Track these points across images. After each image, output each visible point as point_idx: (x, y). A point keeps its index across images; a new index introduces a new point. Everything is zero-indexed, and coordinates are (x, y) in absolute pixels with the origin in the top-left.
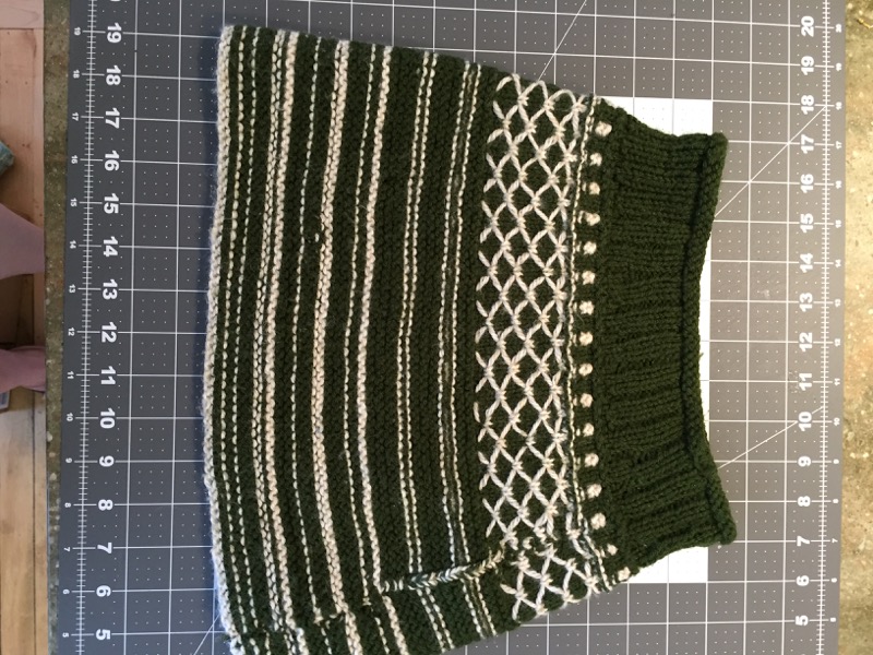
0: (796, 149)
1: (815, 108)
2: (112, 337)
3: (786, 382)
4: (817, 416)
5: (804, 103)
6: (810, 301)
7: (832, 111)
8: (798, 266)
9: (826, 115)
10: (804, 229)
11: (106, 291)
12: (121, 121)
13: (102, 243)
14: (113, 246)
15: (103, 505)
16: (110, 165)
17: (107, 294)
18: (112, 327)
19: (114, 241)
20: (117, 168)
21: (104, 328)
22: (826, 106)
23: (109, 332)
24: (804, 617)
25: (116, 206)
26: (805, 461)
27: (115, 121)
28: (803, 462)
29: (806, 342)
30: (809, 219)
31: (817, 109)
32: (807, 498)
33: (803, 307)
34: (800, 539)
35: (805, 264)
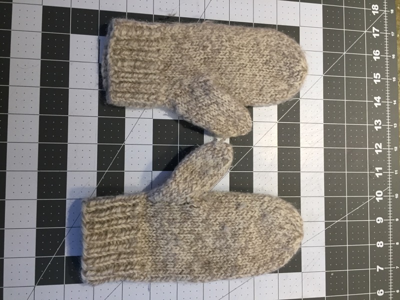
0: (370, 35)
1: (379, 12)
3: (368, 172)
4: (385, 193)
5: (373, 9)
6: (380, 124)
7: (389, 14)
8: (373, 103)
9: (386, 16)
10: (376, 81)
22: (385, 11)
26: (380, 220)
28: (379, 220)
29: (379, 149)
30: (378, 76)
31: (380, 13)
32: (382, 242)
33: (377, 128)
34: (378, 267)
35: (377, 102)
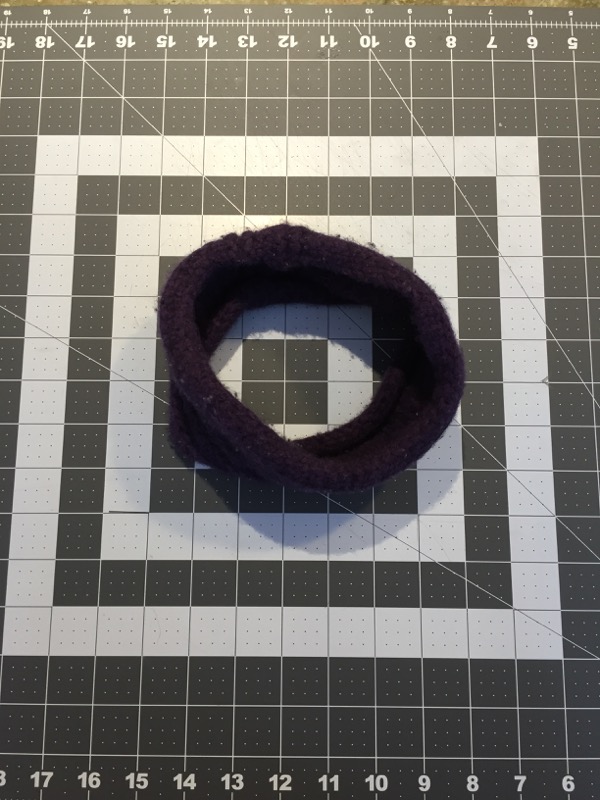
0: (90, 53)
1: (48, 35)
2: (286, 779)
3: (329, 60)
4: (364, 30)
5: (43, 45)
6: (246, 38)
7: (51, 18)
8: (210, 49)
9: (56, 24)
10: (172, 44)
11: (234, 787)
12: (44, 771)
13: (181, 791)
14: (184, 780)
15: (473, 786)
16: (95, 783)
17: (238, 785)
18: (274, 779)
19: (179, 778)
20: (98, 775)
21: (275, 788)
22: (47, 24)
23: (280, 783)
24: (569, 41)
25: (140, 775)
26: (410, 42)
27: (45, 777)
28: (411, 44)
29: (288, 41)
30: (162, 40)
31: (50, 33)
32: (448, 39)
33: (253, 44)
34: (490, 46)
35: (208, 43)
